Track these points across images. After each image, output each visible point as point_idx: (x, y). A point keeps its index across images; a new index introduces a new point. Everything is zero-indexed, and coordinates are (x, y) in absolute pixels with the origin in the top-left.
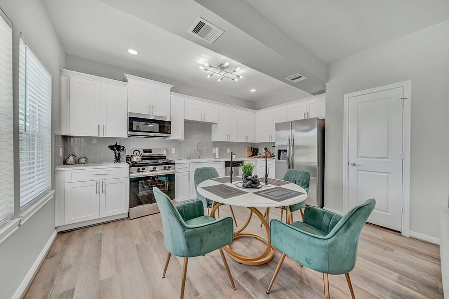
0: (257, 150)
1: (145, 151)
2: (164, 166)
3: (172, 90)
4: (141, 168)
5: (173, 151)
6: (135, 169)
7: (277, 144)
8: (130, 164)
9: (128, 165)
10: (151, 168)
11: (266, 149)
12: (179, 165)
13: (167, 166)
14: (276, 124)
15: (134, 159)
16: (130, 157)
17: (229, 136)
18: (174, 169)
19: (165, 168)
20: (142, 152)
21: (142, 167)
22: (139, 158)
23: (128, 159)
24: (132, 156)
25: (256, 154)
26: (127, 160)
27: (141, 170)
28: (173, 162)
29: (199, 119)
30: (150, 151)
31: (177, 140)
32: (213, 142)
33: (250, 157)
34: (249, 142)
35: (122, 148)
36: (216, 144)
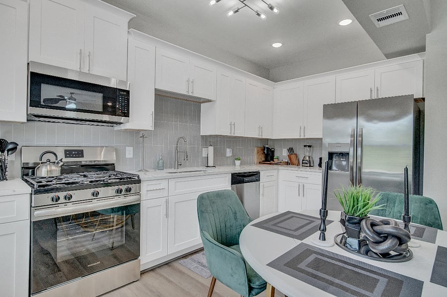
0: (273, 152)
1: (69, 153)
2: (116, 187)
3: (132, 24)
4: (62, 195)
5: (129, 152)
6: (46, 198)
7: (326, 141)
8: (32, 185)
9: (29, 189)
10: (87, 193)
11: (291, 150)
12: (150, 183)
13: (124, 187)
14: (324, 106)
15: (43, 172)
16: (33, 168)
17: (232, 125)
18: (138, 193)
19: (119, 191)
20: (61, 155)
21: (65, 193)
22: (56, 170)
23: (28, 171)
24: (36, 164)
25: (272, 159)
26: (24, 175)
27: (62, 200)
28: (137, 178)
29: (183, 91)
30: (80, 153)
31: (138, 131)
32: (203, 136)
33: (260, 163)
34: (263, 137)
35: (10, 147)
36: (208, 140)
